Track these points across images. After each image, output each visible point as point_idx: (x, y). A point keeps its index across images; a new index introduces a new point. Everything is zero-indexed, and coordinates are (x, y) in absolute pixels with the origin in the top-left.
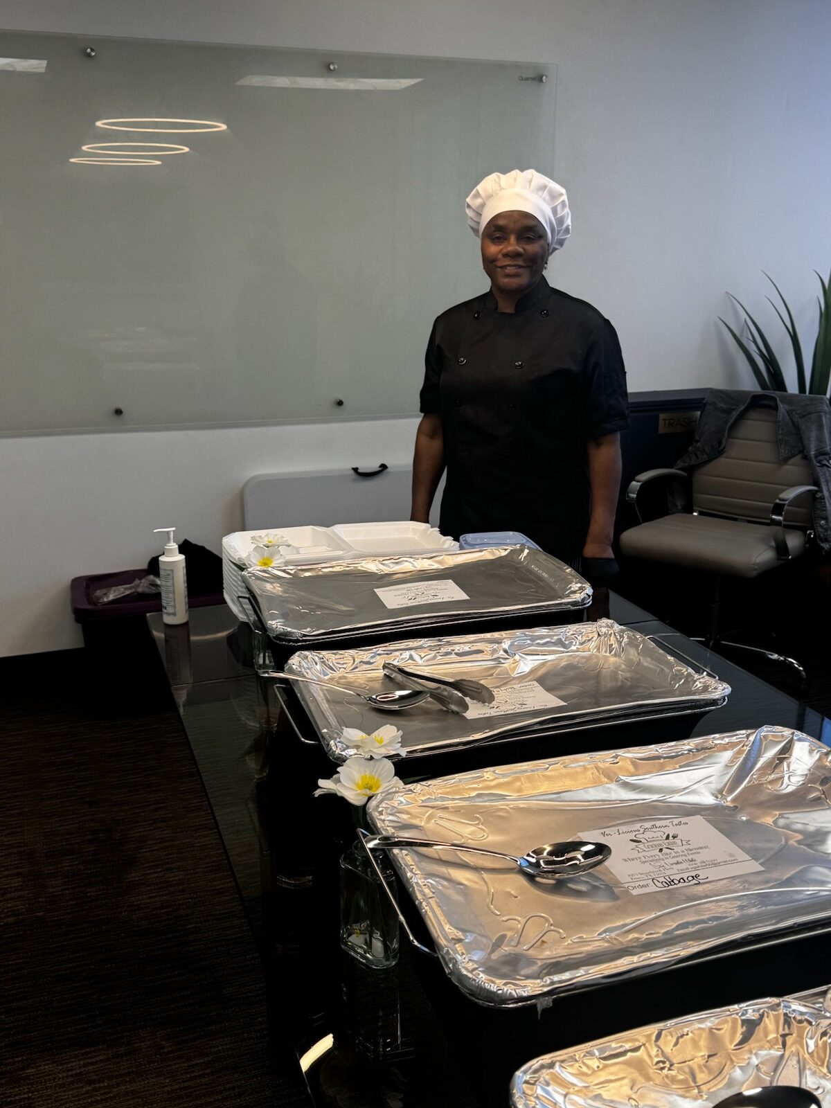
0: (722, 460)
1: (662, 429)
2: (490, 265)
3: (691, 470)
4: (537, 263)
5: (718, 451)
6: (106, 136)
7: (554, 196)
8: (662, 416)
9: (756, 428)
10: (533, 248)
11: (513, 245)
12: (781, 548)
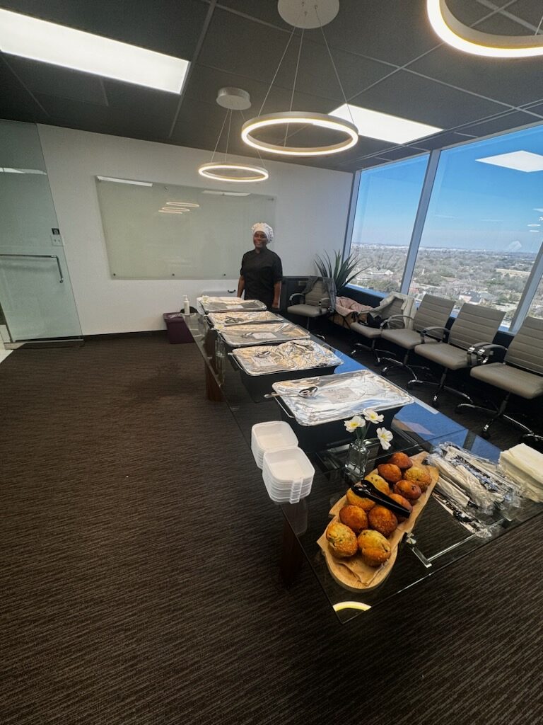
0: (311, 292)
1: (299, 285)
2: (255, 242)
3: (305, 294)
4: (264, 243)
5: (310, 290)
6: (168, 206)
7: (270, 230)
8: (299, 282)
9: (319, 285)
10: (264, 239)
11: (259, 238)
12: (321, 311)
